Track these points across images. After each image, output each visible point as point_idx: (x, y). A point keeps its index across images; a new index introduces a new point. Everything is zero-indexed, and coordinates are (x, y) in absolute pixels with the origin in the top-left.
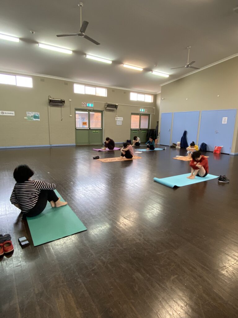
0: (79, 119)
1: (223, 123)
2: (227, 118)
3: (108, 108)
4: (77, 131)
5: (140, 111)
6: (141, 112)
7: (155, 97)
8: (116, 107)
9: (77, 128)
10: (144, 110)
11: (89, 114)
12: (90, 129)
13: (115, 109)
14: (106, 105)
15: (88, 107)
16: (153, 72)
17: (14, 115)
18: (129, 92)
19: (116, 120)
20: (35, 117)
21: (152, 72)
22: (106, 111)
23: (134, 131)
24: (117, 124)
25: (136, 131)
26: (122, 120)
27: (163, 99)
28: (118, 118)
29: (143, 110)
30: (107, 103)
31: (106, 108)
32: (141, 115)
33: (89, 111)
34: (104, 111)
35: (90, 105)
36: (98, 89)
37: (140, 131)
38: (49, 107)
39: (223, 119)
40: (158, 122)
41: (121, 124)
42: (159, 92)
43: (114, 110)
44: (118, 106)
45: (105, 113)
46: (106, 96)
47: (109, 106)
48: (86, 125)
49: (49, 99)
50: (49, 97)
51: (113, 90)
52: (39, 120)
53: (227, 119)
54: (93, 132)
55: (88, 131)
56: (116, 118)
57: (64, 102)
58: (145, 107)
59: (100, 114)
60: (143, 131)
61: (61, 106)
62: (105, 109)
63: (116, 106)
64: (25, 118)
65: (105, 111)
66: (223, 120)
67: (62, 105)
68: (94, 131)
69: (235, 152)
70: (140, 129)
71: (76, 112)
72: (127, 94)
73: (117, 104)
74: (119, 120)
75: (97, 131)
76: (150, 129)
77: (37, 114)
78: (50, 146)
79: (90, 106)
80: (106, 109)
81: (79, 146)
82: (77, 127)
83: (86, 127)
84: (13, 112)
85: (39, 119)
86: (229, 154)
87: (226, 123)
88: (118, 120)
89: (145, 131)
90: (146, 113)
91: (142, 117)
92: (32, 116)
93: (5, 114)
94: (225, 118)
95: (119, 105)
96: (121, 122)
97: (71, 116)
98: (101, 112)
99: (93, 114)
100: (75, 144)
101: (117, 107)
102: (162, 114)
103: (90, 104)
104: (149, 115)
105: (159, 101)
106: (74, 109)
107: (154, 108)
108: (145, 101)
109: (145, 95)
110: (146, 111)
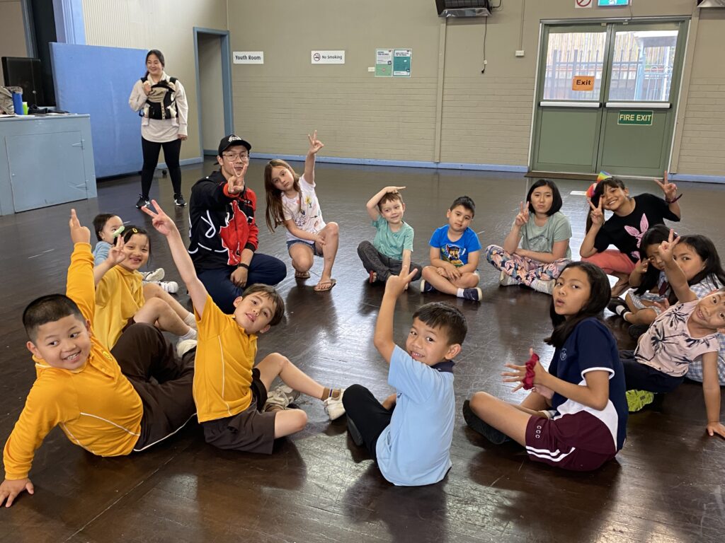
4: (546, 114)
9: (544, 104)
11: (611, 42)
12: (604, 105)
15: (603, 7)
17: (343, 62)
22: (699, 17)
33: (613, 25)
34: (691, 17)
38: (443, 26)
45: (695, 27)
48: (591, 89)
52: (409, 73)
54: (622, 121)
55: (594, 115)
61: (485, 18)
64: (372, 69)
65: (695, 19)
68: (627, 117)
71: (551, 37)
78: (435, 166)
79: (612, 3)
83: (591, 97)
84: (342, 53)
85: (408, 70)
92: (390, 63)
93: (322, 61)
97: (521, 53)
98: (680, 22)
100: (526, 168)
106: (540, 27)
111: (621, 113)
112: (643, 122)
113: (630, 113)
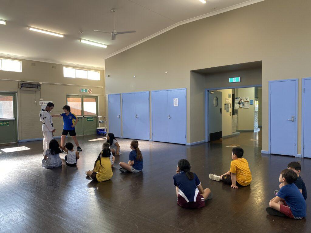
1: (174, 106)
2: (177, 99)
3: (23, 89)
6: (83, 92)
8: (38, 86)
10: (86, 91)
13: (37, 89)
14: (20, 84)
16: (82, 40)
18: (61, 66)
19: (40, 105)
21: (80, 41)
28: (44, 102)
30: (22, 82)
32: (82, 97)
34: (17, 92)
36: (5, 61)
37: (83, 118)
39: (174, 101)
45: (20, 95)
46: (21, 71)
51: (34, 64)
53: (177, 101)
56: (40, 102)
59: (11, 97)
62: (18, 90)
65: (19, 93)
66: (174, 103)
69: (191, 141)
70: (84, 116)
72: (57, 69)
73: (41, 83)
75: (6, 123)
76: (99, 115)
80: (20, 89)
86: (185, 145)
87: (177, 106)
88: (44, 105)
89: (91, 119)
90: (91, 94)
91: (84, 99)
94: (176, 99)
95: (45, 84)
101: (40, 87)
102: (109, 95)
105: (105, 79)
107: (102, 88)
108: (88, 79)
109: (87, 71)
110: (90, 92)
113: (1, 122)
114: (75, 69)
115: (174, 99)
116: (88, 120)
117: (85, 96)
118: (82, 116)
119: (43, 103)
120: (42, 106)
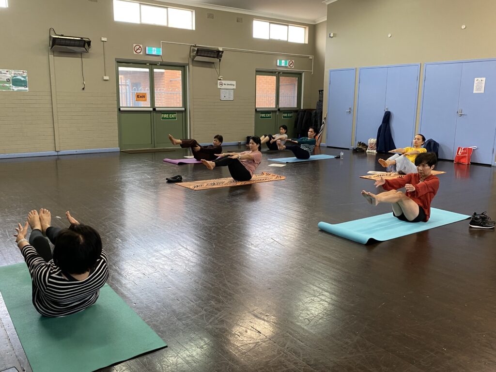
0: (126, 85)
1: (475, 91)
2: (484, 79)
3: (198, 58)
4: (123, 115)
5: (278, 65)
6: (280, 67)
7: (313, 30)
8: (218, 54)
9: (121, 109)
10: (286, 64)
11: (152, 74)
12: (154, 109)
13: (216, 60)
14: (194, 50)
15: (148, 55)
18: (250, 19)
19: (219, 87)
20: (16, 82)
22: (193, 66)
23: (263, 115)
24: (222, 98)
25: (268, 115)
26: (235, 87)
27: (332, 35)
28: (224, 82)
29: (283, 63)
30: (195, 46)
31: (194, 57)
32: (278, 74)
33: (152, 65)
34: (188, 64)
35: (154, 51)
36: (172, 11)
37: (278, 113)
38: (51, 56)
39: (476, 82)
40: (321, 92)
41: (232, 98)
42: (321, 17)
43: (213, 63)
44: (222, 52)
45: (192, 70)
46: (194, 29)
47: (201, 52)
48: (146, 100)
49: (50, 37)
50: (52, 32)
51: (211, 15)
52: (27, 89)
53: (484, 82)
54: (163, 118)
56: (219, 81)
57: (89, 43)
58: (288, 56)
59: (179, 73)
60: (285, 115)
61: (80, 54)
62: (190, 60)
63: (219, 52)
65: (191, 66)
66: (475, 85)
67: (84, 52)
68: (166, 116)
70: (279, 110)
71: (120, 69)
72: (245, 23)
73: (221, 49)
74: (227, 88)
75: (173, 116)
76: (302, 108)
77: (21, 75)
78: (56, 154)
79: (154, 53)
80: (193, 60)
81: (128, 154)
82: (121, 106)
83: (145, 105)
85: (25, 86)
86: (490, 166)
87: (482, 92)
88: (224, 87)
89: (290, 115)
90: (293, 69)
91: (281, 78)
92: (8, 80)
94: (480, 79)
95: (227, 50)
96: (232, 92)
97: (106, 78)
98: (182, 67)
99: (163, 73)
100: (117, 149)
101: (221, 56)
102: (331, 71)
103: (153, 49)
104: (299, 75)
105: (322, 42)
106: (114, 62)
107: (311, 58)
108: (290, 41)
109: (288, 25)
110: (291, 65)
111: (162, 113)
112: (172, 118)
113: (166, 114)
114: (270, 23)
115: (476, 79)
116: (285, 117)
117: (283, 73)
118: (277, 109)
119: (222, 85)
120: (221, 89)
